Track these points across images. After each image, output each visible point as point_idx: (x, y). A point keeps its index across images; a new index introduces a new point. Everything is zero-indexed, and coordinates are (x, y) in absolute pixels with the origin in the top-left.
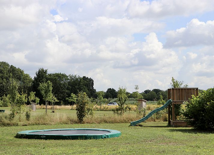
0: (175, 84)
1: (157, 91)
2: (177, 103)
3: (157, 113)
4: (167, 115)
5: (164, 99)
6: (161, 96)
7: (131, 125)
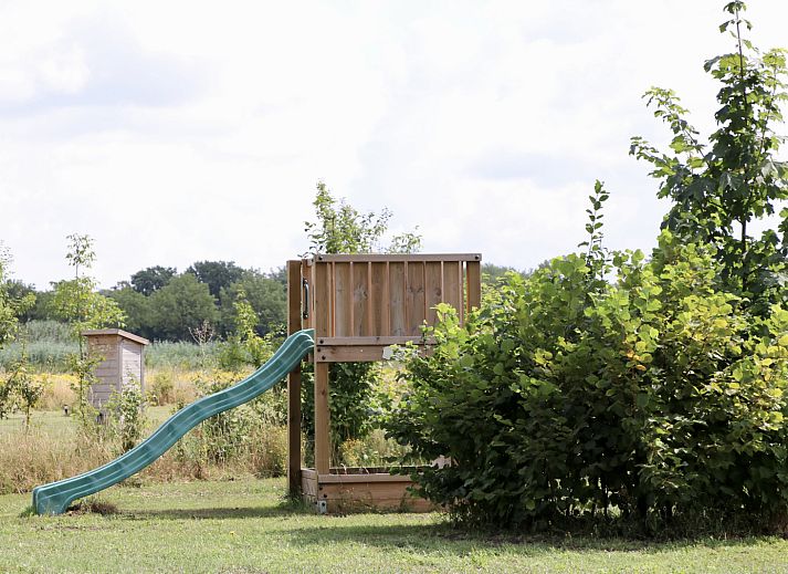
0: (338, 228)
1: (216, 276)
2: (344, 356)
3: (219, 424)
4: (284, 435)
5: (261, 332)
6: (246, 313)
7: (36, 510)
